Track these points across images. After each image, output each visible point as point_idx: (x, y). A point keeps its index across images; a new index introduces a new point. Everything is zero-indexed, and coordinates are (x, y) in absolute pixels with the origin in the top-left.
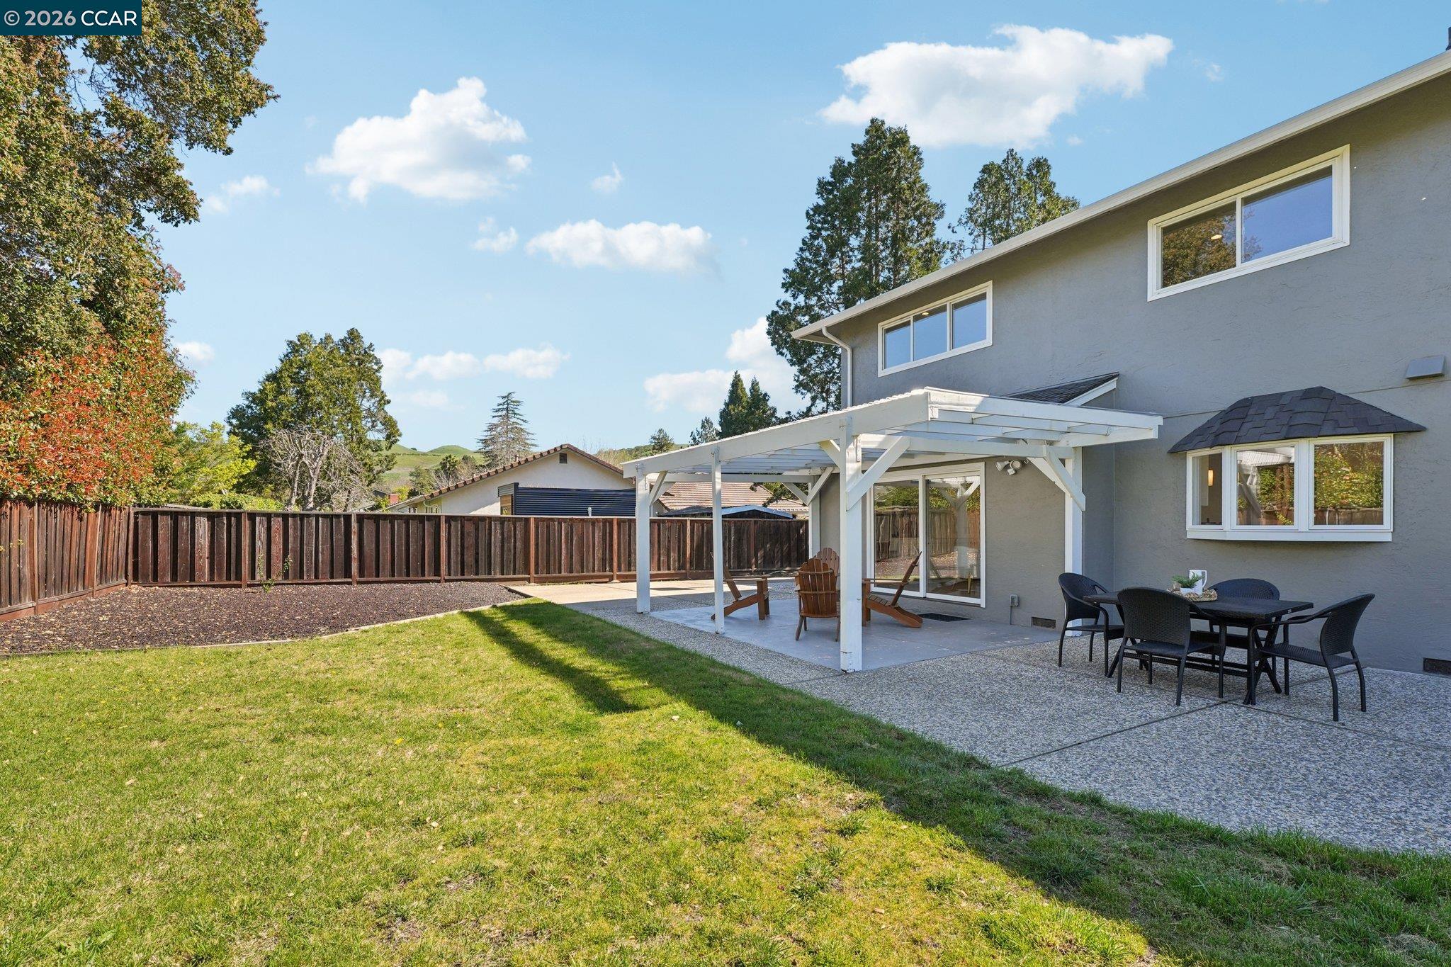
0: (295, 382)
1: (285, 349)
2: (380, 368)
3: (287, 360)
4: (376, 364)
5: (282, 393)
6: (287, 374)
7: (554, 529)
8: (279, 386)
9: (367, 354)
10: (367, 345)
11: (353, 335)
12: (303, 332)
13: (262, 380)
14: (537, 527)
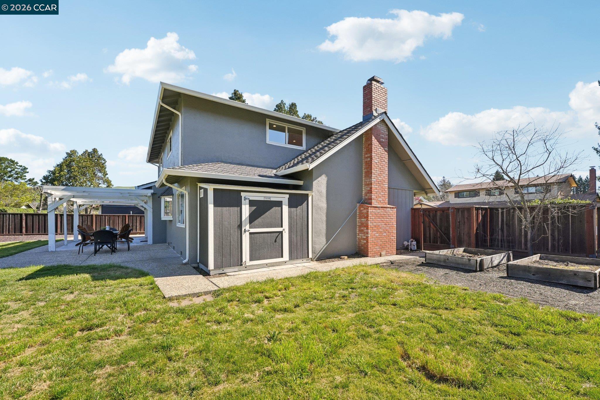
0: (67, 167)
1: (65, 155)
2: (105, 162)
3: (65, 160)
4: (104, 161)
5: (62, 171)
6: (65, 164)
7: (103, 219)
8: (61, 169)
9: (100, 157)
10: (100, 154)
11: (95, 150)
12: (73, 149)
13: (55, 166)
14: (96, 218)
